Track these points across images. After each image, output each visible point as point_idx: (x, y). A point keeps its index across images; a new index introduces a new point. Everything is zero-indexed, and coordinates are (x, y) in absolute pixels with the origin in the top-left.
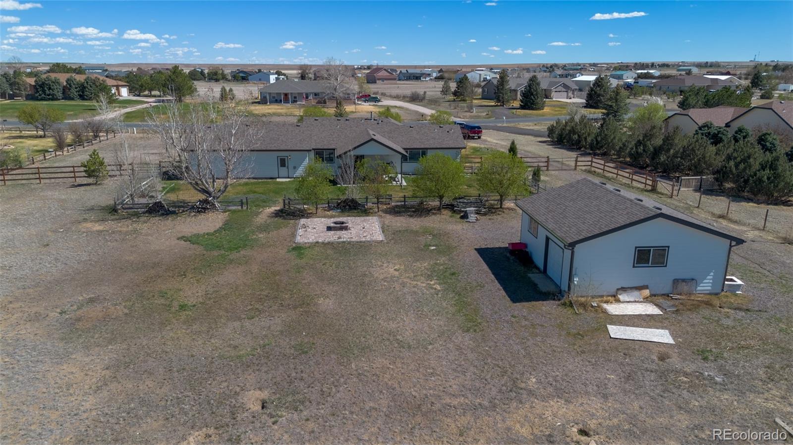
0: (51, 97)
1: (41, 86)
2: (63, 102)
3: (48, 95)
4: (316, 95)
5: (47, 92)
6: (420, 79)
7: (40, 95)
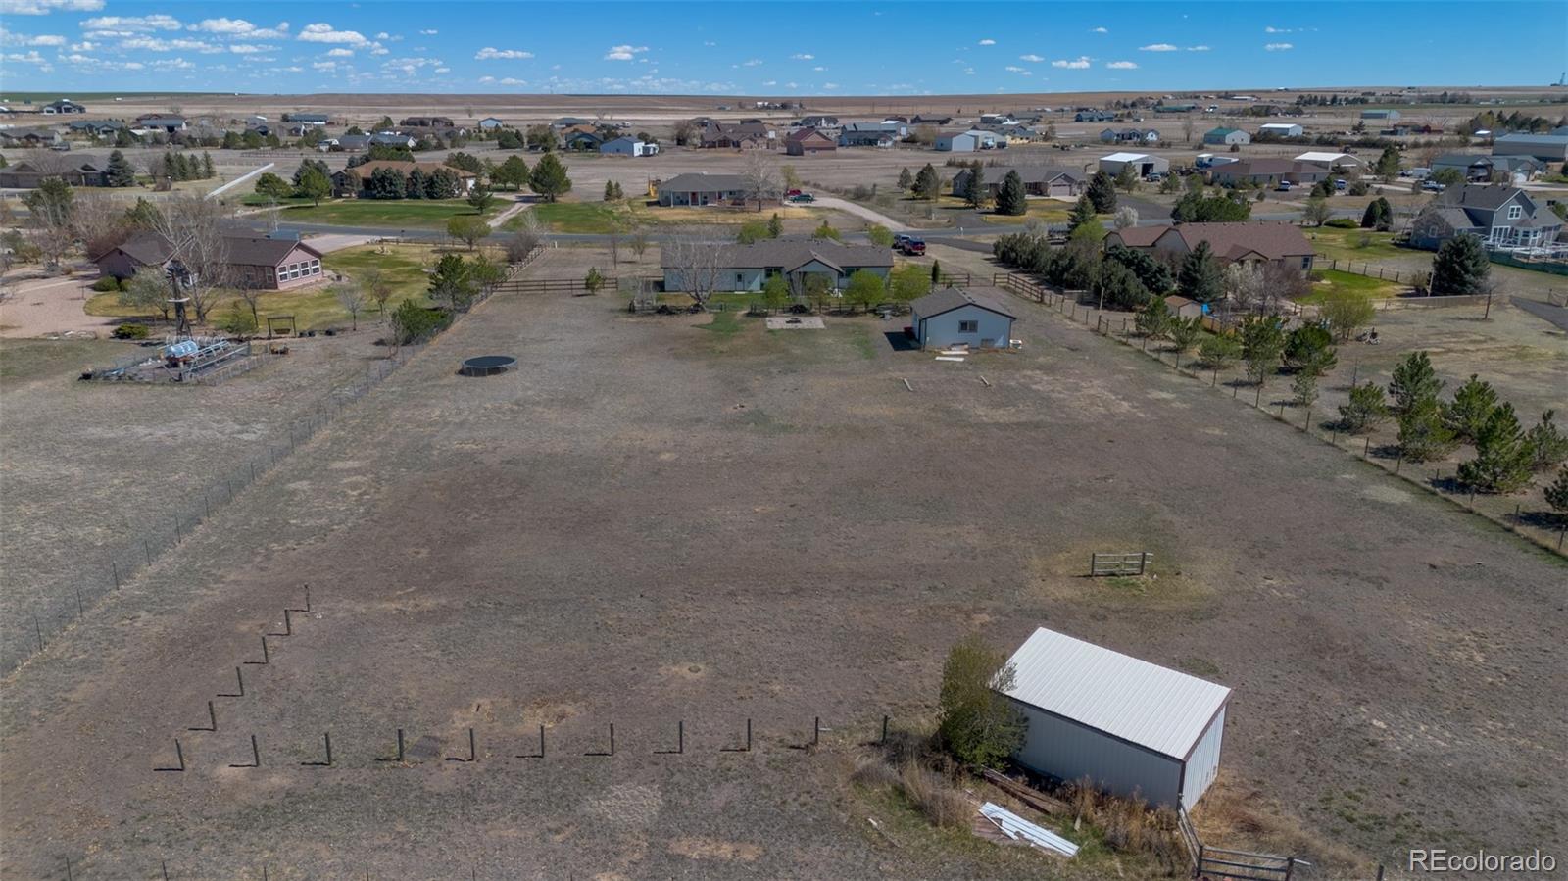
0: (392, 194)
2: (405, 202)
3: (390, 192)
4: (731, 193)
5: (388, 188)
6: (876, 145)
7: (380, 192)
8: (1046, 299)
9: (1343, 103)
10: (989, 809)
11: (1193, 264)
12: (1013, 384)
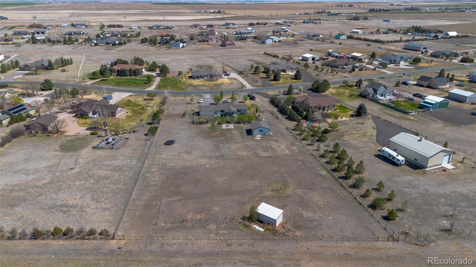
0: (125, 75)
1: (122, 72)
2: (129, 77)
4: (210, 75)
8: (279, 117)
10: (255, 226)
12: (268, 145)
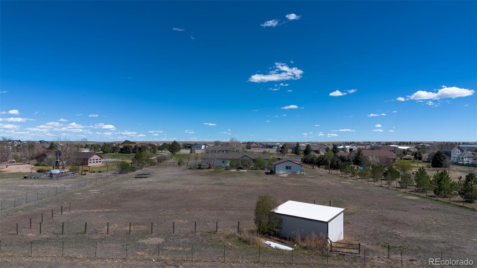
0: (128, 152)
1: (125, 148)
3: (128, 151)
4: (226, 151)
5: (127, 150)
6: (273, 148)
7: (125, 151)
8: (315, 168)
9: (413, 144)
10: (268, 242)
11: (357, 156)
12: (300, 180)
